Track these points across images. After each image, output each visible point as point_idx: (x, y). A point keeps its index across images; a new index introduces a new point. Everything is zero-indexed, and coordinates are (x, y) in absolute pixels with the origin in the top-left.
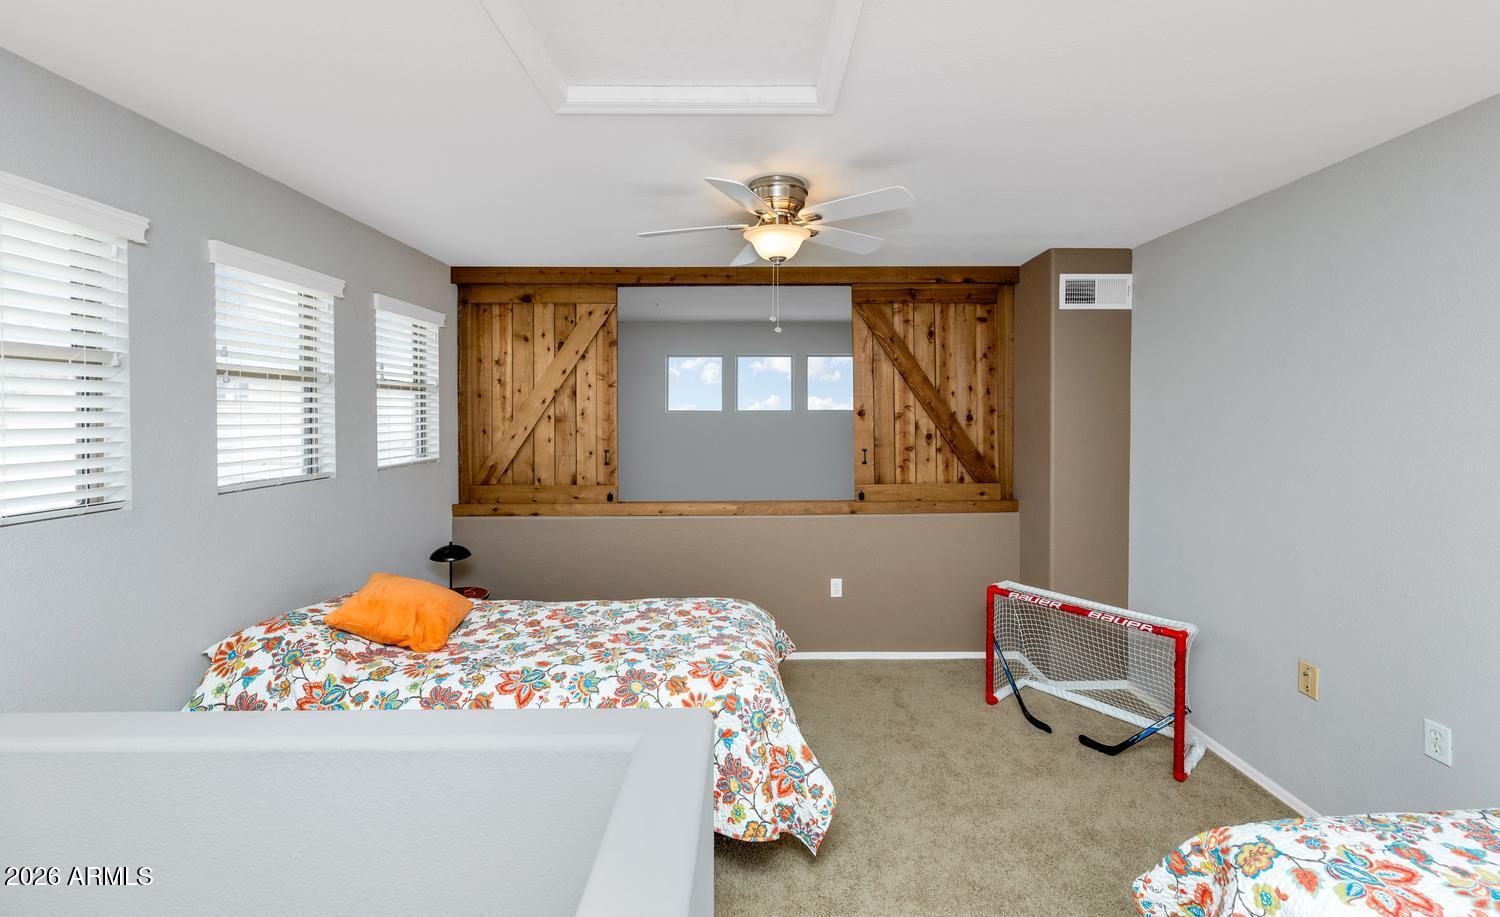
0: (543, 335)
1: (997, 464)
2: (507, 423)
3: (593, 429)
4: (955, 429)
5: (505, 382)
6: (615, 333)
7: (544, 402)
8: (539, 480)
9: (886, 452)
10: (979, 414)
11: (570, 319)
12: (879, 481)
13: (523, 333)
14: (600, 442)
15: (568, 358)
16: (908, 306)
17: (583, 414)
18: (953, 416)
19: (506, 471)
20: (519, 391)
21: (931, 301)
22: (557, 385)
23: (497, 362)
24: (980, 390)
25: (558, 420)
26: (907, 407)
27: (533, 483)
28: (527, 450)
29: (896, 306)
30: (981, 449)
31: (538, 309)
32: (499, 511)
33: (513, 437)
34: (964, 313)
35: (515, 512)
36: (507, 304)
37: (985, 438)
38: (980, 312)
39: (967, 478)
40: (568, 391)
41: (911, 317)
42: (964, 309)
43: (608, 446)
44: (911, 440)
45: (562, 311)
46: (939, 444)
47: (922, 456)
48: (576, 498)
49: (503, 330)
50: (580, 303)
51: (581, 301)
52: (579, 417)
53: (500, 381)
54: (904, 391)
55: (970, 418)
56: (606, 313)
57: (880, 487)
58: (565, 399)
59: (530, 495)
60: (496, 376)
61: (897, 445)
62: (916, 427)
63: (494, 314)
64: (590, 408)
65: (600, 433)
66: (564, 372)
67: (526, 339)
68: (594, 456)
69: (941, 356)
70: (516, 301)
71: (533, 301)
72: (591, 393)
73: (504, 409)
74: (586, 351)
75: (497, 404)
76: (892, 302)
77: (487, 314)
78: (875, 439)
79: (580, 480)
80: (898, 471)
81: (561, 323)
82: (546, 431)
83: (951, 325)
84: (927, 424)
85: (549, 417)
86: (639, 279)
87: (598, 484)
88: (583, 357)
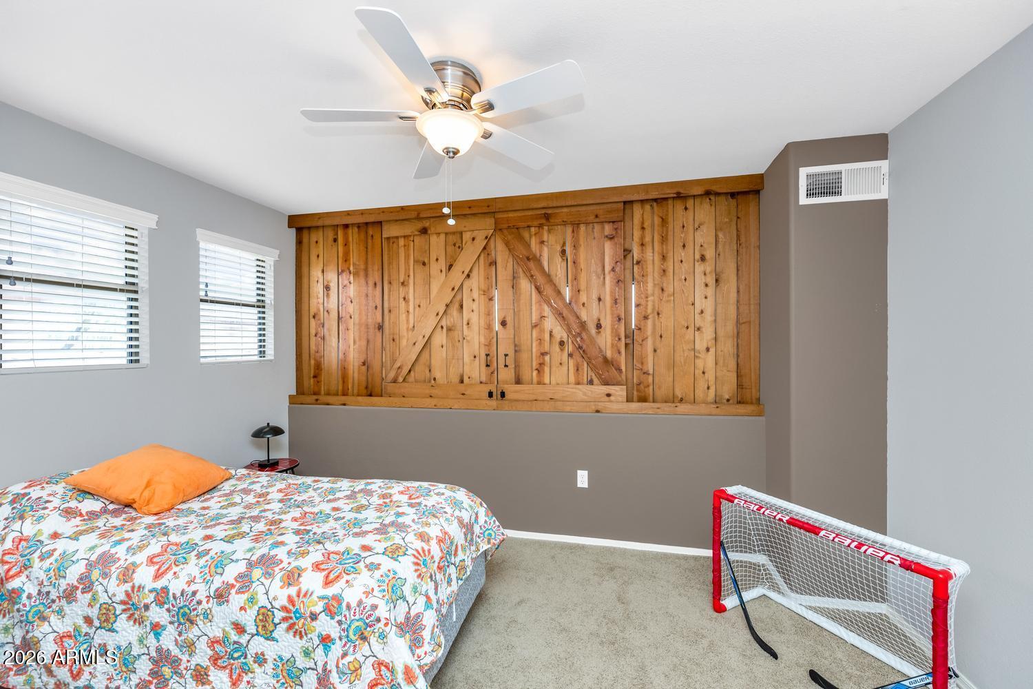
0: (437, 260)
1: (623, 368)
2: (410, 333)
3: (476, 337)
4: (584, 335)
5: (409, 299)
6: (493, 255)
7: (437, 314)
8: (435, 379)
9: (524, 356)
10: (607, 323)
11: (457, 245)
12: (518, 381)
13: (421, 259)
14: (482, 346)
15: (457, 277)
16: (543, 228)
17: (468, 324)
18: (583, 325)
19: (410, 371)
20: (419, 306)
21: (565, 223)
22: (448, 301)
23: (403, 283)
24: (608, 299)
25: (449, 330)
26: (543, 317)
27: (430, 382)
28: (425, 355)
29: (533, 230)
30: (609, 354)
31: (434, 239)
32: (319, 402)
33: (414, 344)
34: (593, 232)
35: (331, 402)
36: (410, 236)
37: (612, 345)
38: (608, 229)
39: (596, 380)
40: (457, 305)
41: (545, 238)
42: (593, 228)
43: (489, 350)
44: (547, 348)
45: (451, 238)
46: (570, 349)
47: (556, 362)
48: (463, 394)
49: (407, 257)
50: (465, 231)
51: (465, 229)
52: (465, 327)
53: (404, 299)
54: (539, 302)
55: (599, 326)
56: (486, 238)
57: (518, 387)
58: (454, 311)
59: (427, 391)
60: (402, 296)
61: (534, 350)
62: (551, 335)
63: (400, 246)
64: (475, 319)
65: (482, 340)
66: (453, 289)
67: (424, 264)
68: (477, 358)
69: (572, 272)
70: (417, 233)
71: (429, 232)
72: (475, 306)
73: (408, 321)
74: (471, 271)
75: (403, 317)
76: (529, 227)
77: (395, 245)
78: (515, 346)
79: (466, 379)
80: (535, 373)
81: (450, 249)
82: (440, 338)
83: (582, 243)
84: (560, 333)
85: (442, 327)
86: (418, 214)
87: (481, 383)
88: (468, 276)
